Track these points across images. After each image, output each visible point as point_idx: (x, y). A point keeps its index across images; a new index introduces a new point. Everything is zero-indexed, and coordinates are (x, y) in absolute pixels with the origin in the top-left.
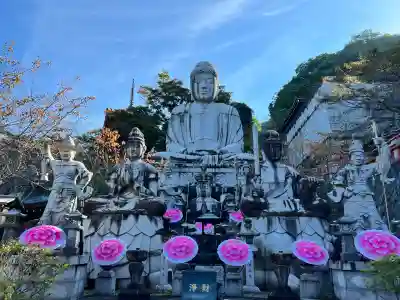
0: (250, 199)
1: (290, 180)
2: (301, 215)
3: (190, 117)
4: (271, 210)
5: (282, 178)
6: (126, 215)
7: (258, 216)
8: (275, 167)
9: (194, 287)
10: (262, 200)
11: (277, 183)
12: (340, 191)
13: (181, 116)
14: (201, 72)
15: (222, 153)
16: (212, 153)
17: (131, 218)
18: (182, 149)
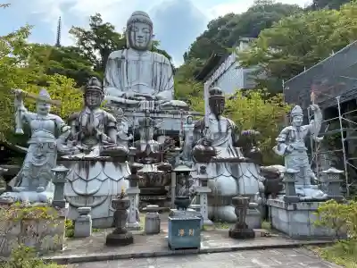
0: (202, 147)
1: (230, 131)
2: (241, 161)
3: (127, 63)
4: (218, 157)
5: (224, 129)
6: (93, 161)
7: (208, 162)
8: (218, 120)
9: (182, 232)
10: (212, 149)
11: (220, 133)
12: (284, 146)
13: (119, 62)
14: (138, 21)
15: (157, 99)
16: (148, 98)
17: (98, 164)
18: (121, 93)
